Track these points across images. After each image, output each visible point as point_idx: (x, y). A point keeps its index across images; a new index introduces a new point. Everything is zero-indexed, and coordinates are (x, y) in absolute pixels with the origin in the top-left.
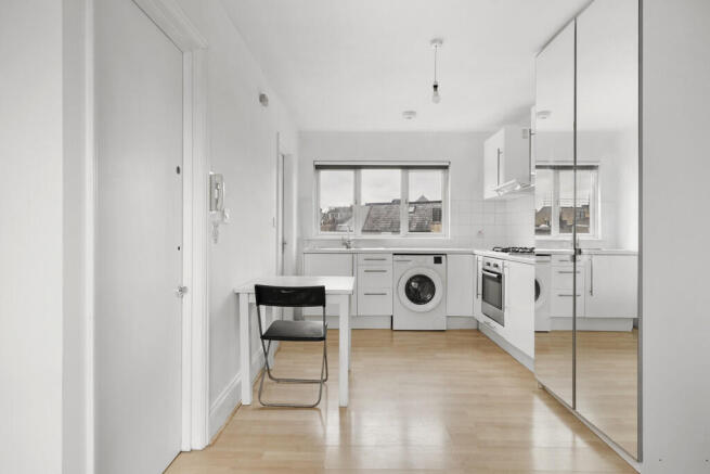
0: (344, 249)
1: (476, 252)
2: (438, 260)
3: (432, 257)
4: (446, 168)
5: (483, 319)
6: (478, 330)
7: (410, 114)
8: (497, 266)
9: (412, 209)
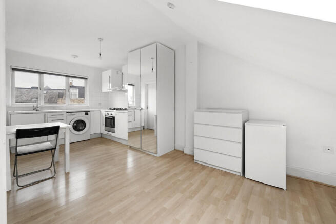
0: (35, 111)
1: (101, 110)
2: (87, 114)
3: (84, 113)
4: (86, 79)
5: (105, 133)
6: (102, 137)
7: (76, 56)
8: (112, 114)
9: (45, 92)
